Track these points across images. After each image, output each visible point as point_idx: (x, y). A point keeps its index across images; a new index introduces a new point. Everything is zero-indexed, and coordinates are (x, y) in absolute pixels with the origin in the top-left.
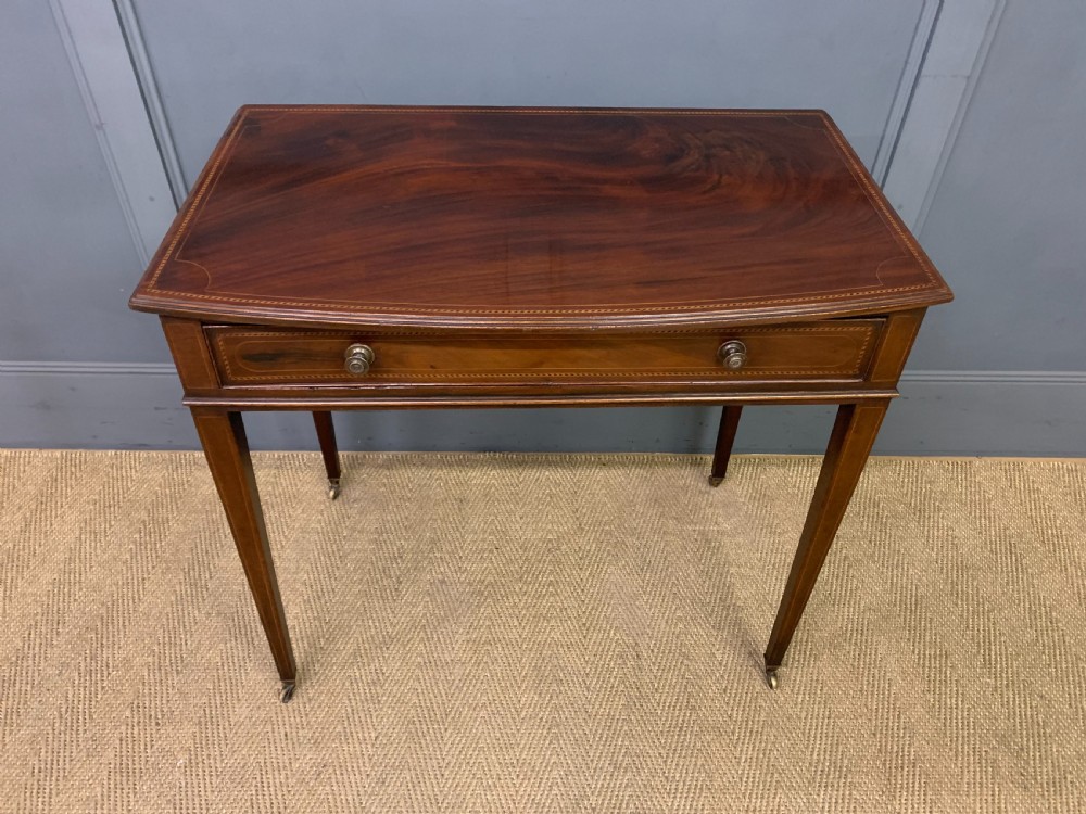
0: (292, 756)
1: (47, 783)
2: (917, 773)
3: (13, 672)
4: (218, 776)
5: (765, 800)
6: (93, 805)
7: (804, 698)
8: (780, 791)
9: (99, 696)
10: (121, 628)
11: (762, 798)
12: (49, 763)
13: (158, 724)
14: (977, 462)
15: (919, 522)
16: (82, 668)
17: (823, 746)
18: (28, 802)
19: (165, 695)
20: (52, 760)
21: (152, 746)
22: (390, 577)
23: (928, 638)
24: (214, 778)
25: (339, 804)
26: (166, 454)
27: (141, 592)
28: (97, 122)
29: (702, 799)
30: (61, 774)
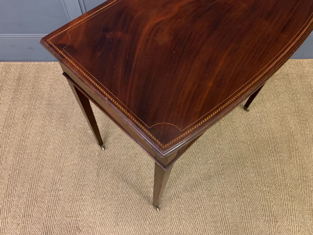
0: (127, 151)
1: (62, 160)
2: (298, 152)
3: (43, 130)
4: (108, 157)
5: (257, 160)
6: (75, 165)
7: (267, 133)
8: (261, 158)
9: (69, 136)
10: (70, 117)
11: (256, 159)
12: (61, 155)
13: (88, 144)
15: (300, 80)
16: (62, 129)
17: (272, 146)
18: (58, 165)
19: (88, 136)
20: (61, 154)
21: (88, 150)
23: (302, 115)
24: (107, 158)
25: (142, 164)
27: (73, 106)
29: (240, 160)
30: (65, 158)
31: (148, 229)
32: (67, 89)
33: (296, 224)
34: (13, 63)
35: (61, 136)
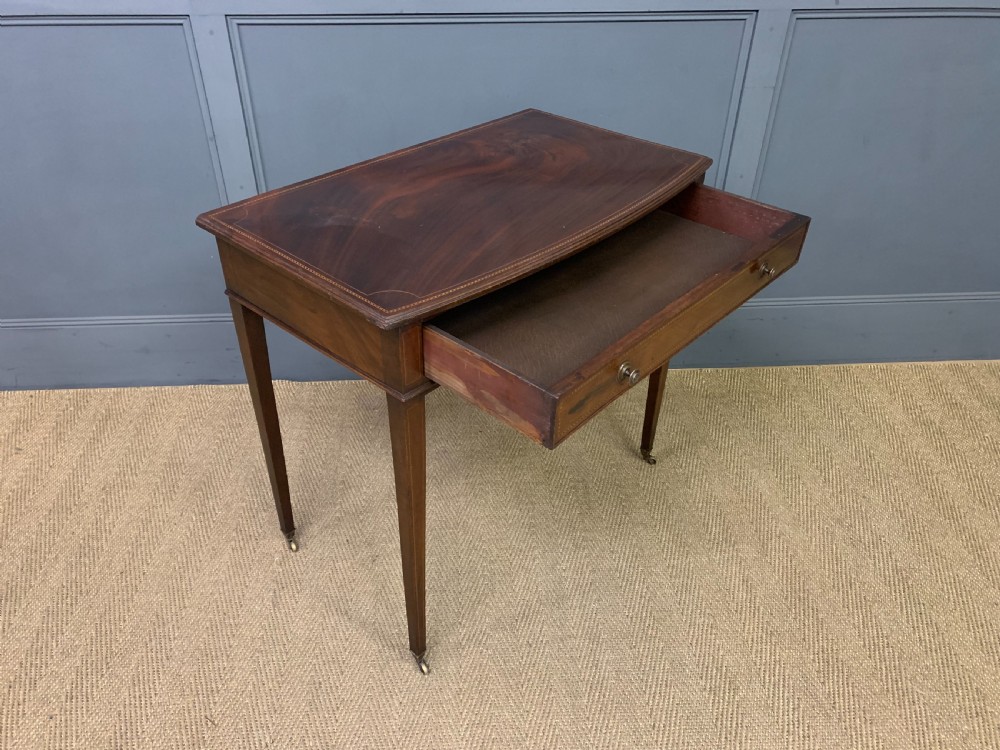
1: (186, 574)
2: (782, 541)
3: (148, 515)
5: (680, 561)
6: (220, 584)
7: (703, 505)
8: (690, 555)
9: (212, 526)
10: (220, 488)
11: (678, 559)
16: (197, 511)
17: (718, 530)
20: (187, 562)
21: (255, 552)
23: (786, 469)
24: (302, 567)
27: (229, 467)
28: (212, 135)
29: (637, 562)
30: (195, 569)
32: (219, 435)
33: (786, 694)
34: (98, 390)
35: (191, 527)
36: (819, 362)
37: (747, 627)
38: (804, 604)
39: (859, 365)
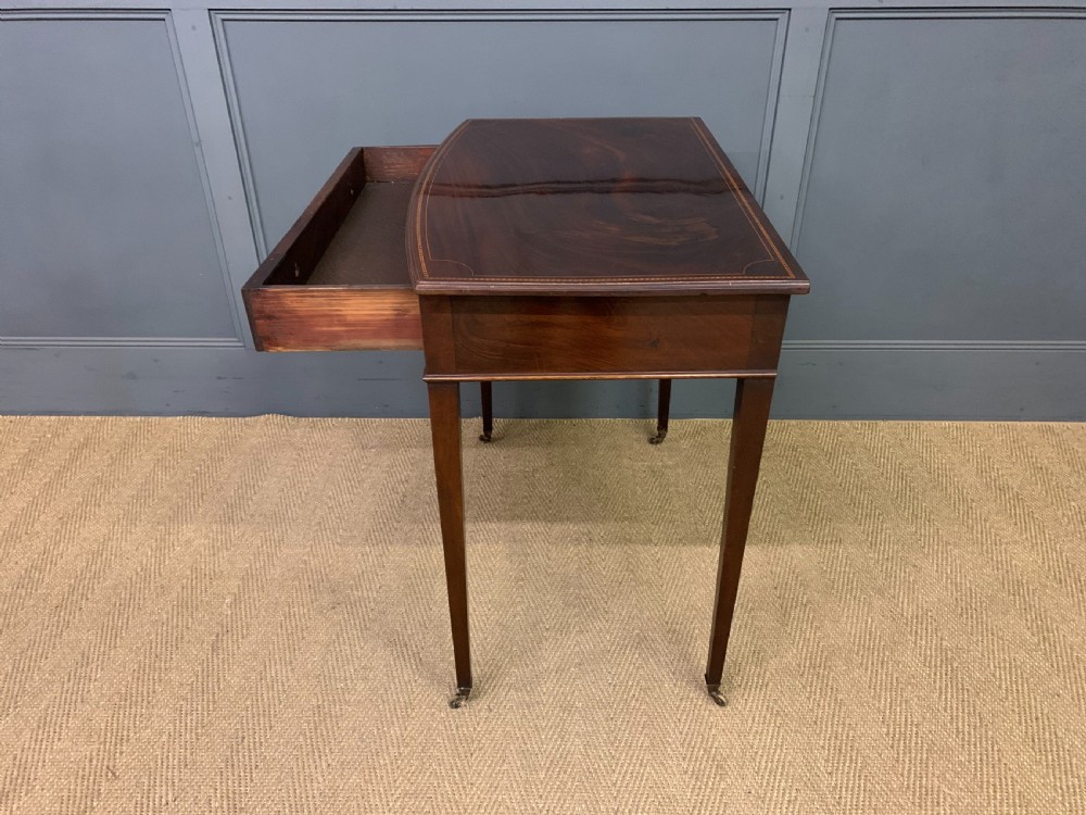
1: (126, 612)
2: (808, 611)
3: (101, 548)
6: (160, 624)
9: (167, 562)
10: (184, 523)
12: (127, 600)
13: (211, 579)
14: (881, 423)
15: (829, 461)
16: (154, 546)
18: (111, 623)
19: (217, 562)
20: (130, 599)
21: (206, 591)
22: (398, 493)
23: (827, 531)
26: (223, 419)
27: (201, 502)
28: (197, 140)
30: (137, 607)
31: (321, 779)
32: (198, 469)
33: (783, 784)
34: (81, 418)
35: (144, 561)
36: (885, 417)
37: (749, 704)
38: (823, 682)
39: (932, 422)
